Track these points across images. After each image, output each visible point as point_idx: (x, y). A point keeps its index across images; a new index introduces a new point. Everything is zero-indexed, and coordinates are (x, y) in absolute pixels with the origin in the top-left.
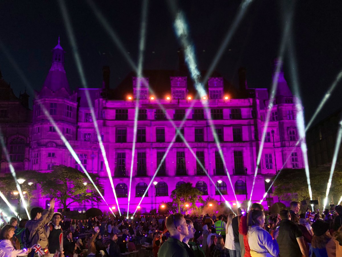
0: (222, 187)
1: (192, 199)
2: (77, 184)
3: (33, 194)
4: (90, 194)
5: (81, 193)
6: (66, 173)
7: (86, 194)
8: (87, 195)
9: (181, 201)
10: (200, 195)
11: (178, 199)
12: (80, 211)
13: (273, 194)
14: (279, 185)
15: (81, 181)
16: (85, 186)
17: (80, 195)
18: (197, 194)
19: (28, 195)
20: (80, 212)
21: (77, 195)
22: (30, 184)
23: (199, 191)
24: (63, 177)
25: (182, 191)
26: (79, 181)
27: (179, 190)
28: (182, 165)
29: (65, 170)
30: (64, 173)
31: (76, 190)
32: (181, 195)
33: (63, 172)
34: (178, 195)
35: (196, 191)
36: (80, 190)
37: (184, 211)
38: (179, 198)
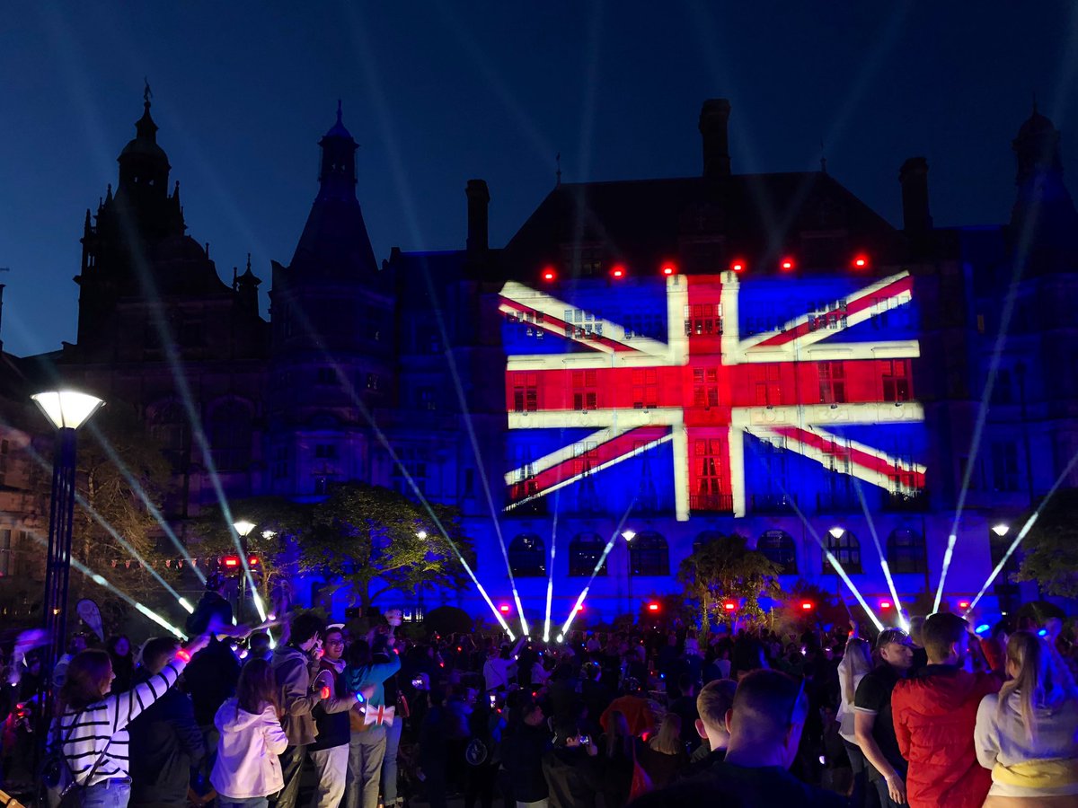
0: (843, 548)
1: (747, 587)
2: (399, 536)
3: (275, 564)
4: (436, 566)
5: (409, 563)
6: (368, 503)
7: (424, 566)
8: (427, 568)
9: (711, 591)
10: (773, 574)
11: (701, 584)
12: (408, 615)
13: (1020, 575)
14: (1042, 545)
15: (409, 529)
16: (422, 544)
17: (408, 568)
18: (764, 572)
19: (264, 568)
20: (410, 618)
21: (400, 569)
22: (268, 535)
23: (768, 563)
24: (359, 516)
25: (713, 560)
26: (405, 526)
27: (706, 558)
28: (712, 480)
29: (365, 496)
30: (362, 503)
31: (397, 554)
32: (709, 572)
33: (359, 502)
34: (701, 574)
35: (760, 561)
36: (408, 553)
37: (721, 621)
38: (704, 583)
